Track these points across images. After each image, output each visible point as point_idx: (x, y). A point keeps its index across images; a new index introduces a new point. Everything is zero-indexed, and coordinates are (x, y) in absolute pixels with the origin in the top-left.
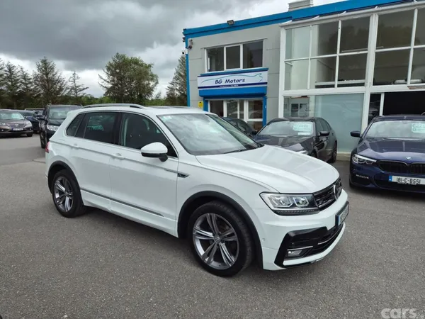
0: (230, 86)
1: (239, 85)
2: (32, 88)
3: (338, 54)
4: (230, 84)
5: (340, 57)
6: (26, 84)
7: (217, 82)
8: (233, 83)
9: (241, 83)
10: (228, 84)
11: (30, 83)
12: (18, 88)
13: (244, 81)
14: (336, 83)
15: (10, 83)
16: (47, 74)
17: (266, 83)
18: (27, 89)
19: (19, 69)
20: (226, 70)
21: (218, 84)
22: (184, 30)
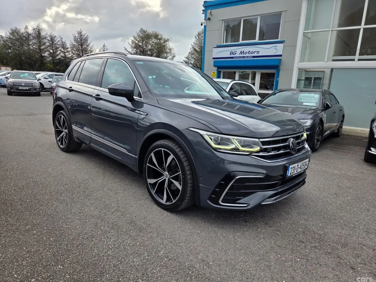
0: (244, 57)
1: (253, 57)
2: (70, 56)
3: (363, 26)
4: (245, 55)
5: (364, 29)
6: (64, 53)
7: (232, 53)
8: (247, 55)
9: (256, 54)
10: (242, 55)
11: (68, 52)
12: (58, 55)
13: (258, 52)
14: (357, 57)
15: (52, 51)
16: (82, 45)
17: (281, 56)
18: (65, 57)
19: (59, 39)
20: (241, 41)
21: (232, 56)
22: (205, 2)
